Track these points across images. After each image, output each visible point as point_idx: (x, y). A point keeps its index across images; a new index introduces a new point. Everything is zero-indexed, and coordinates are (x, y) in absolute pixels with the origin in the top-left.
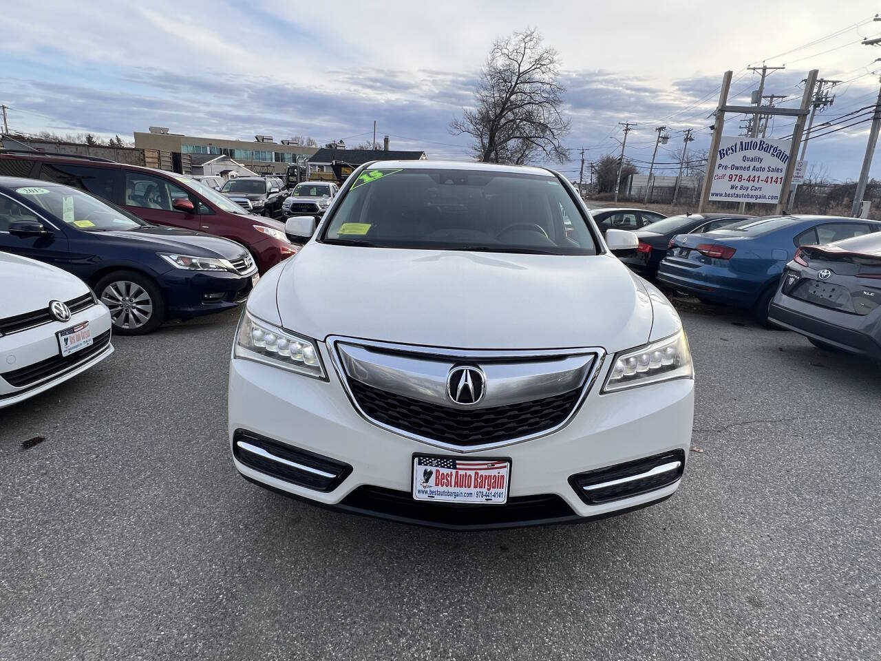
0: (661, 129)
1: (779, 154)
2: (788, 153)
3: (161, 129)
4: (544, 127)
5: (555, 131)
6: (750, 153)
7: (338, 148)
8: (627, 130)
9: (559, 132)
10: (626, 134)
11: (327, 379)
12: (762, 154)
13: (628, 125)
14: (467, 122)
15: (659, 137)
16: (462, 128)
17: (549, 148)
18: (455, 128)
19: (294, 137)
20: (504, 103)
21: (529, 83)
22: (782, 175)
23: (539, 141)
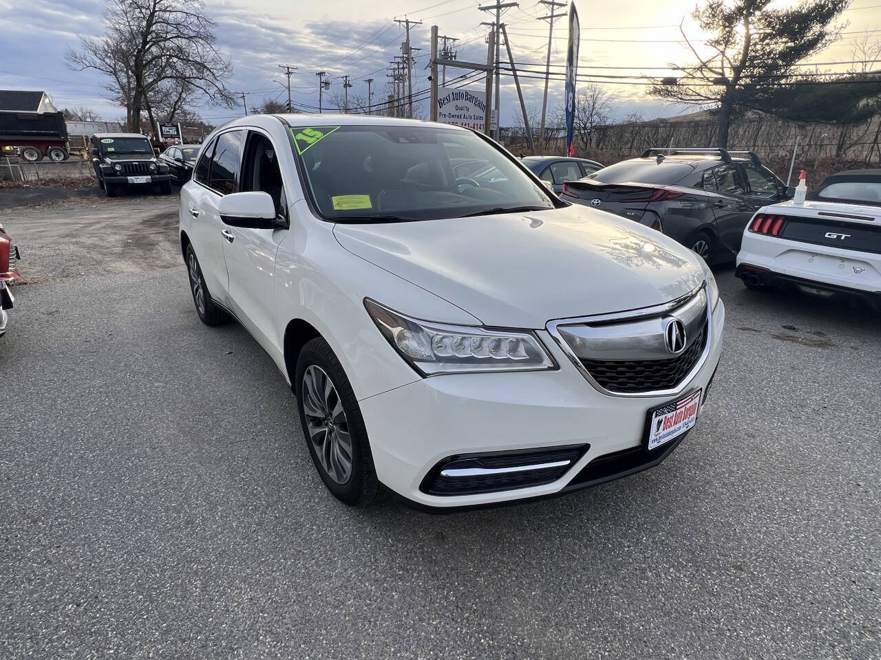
0: (321, 74)
1: (478, 104)
2: (484, 103)
4: (201, 66)
5: (215, 71)
6: (461, 103)
8: (289, 73)
9: (221, 73)
10: (289, 77)
11: (556, 367)
12: (468, 104)
13: (288, 68)
14: (91, 56)
15: (321, 82)
16: (84, 61)
17: (212, 90)
18: (75, 61)
20: (145, 34)
21: (170, 11)
22: (483, 122)
23: (198, 82)
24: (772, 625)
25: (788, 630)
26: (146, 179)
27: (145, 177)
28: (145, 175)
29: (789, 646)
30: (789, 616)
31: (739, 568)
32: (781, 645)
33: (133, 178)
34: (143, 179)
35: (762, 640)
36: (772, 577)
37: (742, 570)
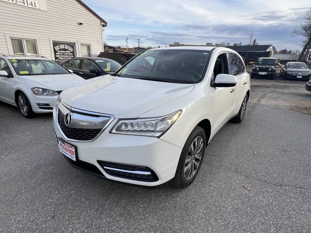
3: (177, 43)
7: (237, 45)
16: (298, 33)
18: (295, 33)
19: (222, 42)
24: (24, 222)
25: (21, 226)
26: (265, 74)
27: (265, 73)
28: (265, 72)
29: (15, 225)
30: (26, 228)
31: (53, 217)
32: (16, 222)
33: (260, 72)
34: (263, 73)
35: (20, 217)
36: (46, 228)
37: (52, 218)
